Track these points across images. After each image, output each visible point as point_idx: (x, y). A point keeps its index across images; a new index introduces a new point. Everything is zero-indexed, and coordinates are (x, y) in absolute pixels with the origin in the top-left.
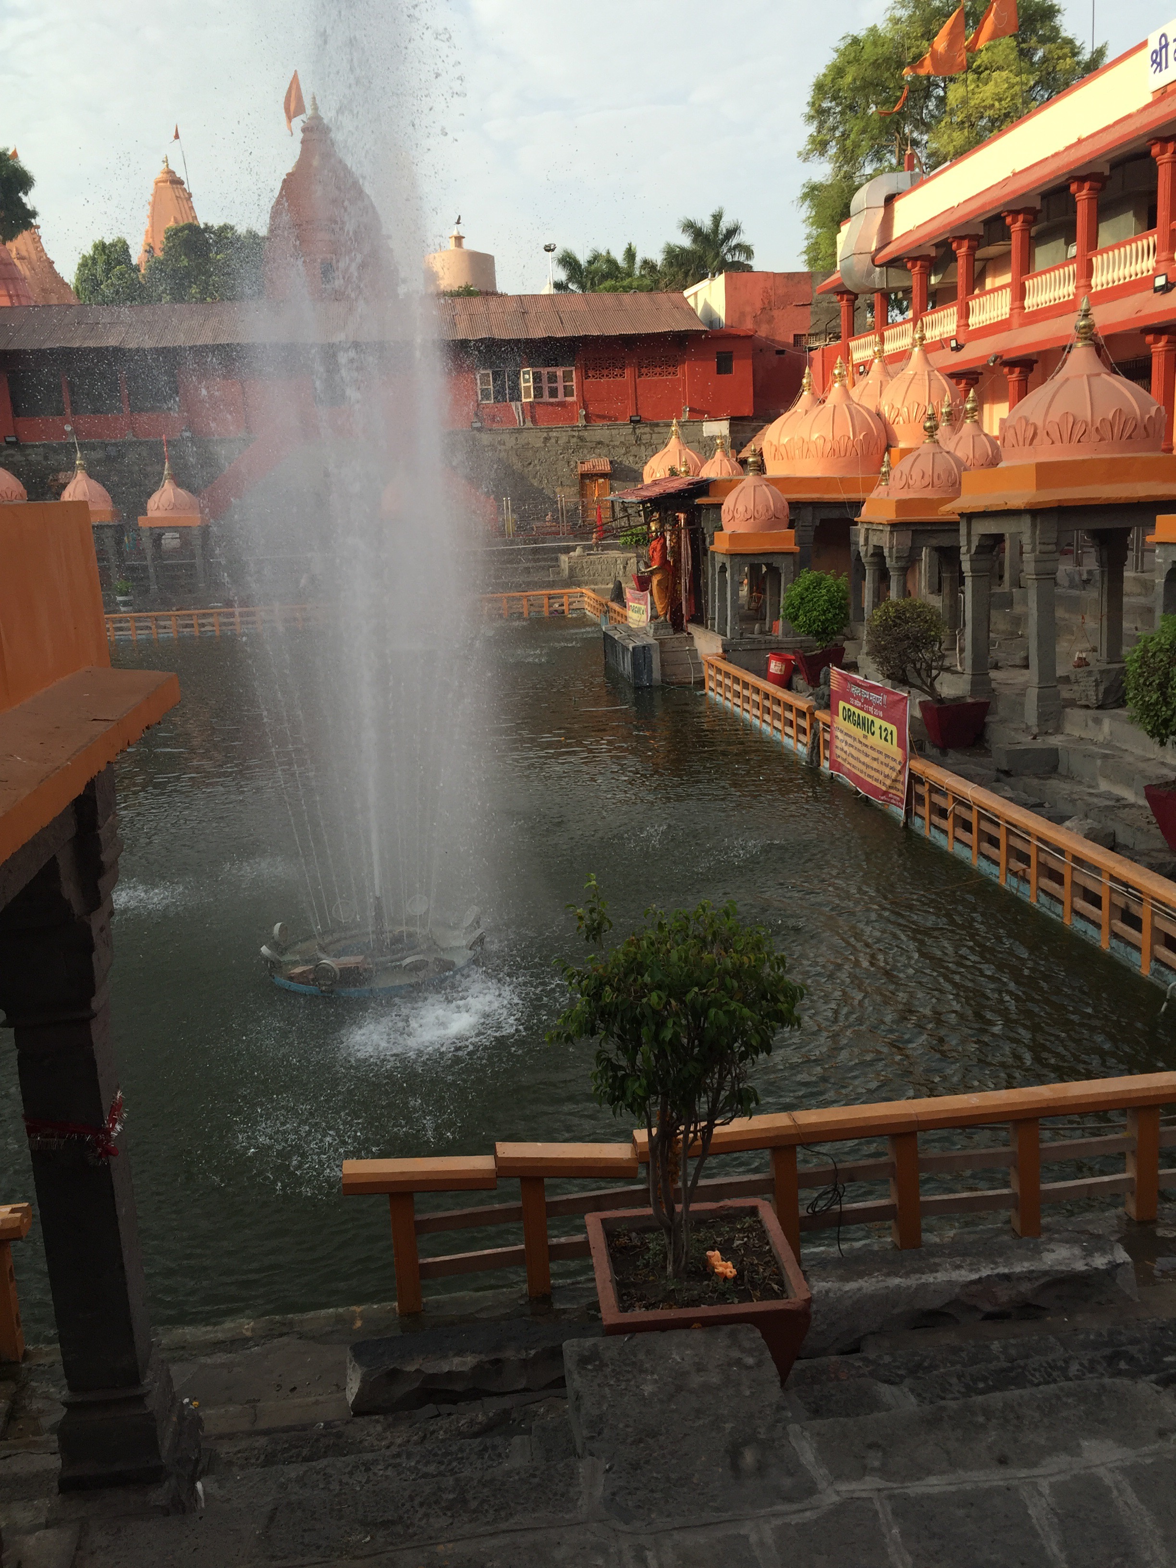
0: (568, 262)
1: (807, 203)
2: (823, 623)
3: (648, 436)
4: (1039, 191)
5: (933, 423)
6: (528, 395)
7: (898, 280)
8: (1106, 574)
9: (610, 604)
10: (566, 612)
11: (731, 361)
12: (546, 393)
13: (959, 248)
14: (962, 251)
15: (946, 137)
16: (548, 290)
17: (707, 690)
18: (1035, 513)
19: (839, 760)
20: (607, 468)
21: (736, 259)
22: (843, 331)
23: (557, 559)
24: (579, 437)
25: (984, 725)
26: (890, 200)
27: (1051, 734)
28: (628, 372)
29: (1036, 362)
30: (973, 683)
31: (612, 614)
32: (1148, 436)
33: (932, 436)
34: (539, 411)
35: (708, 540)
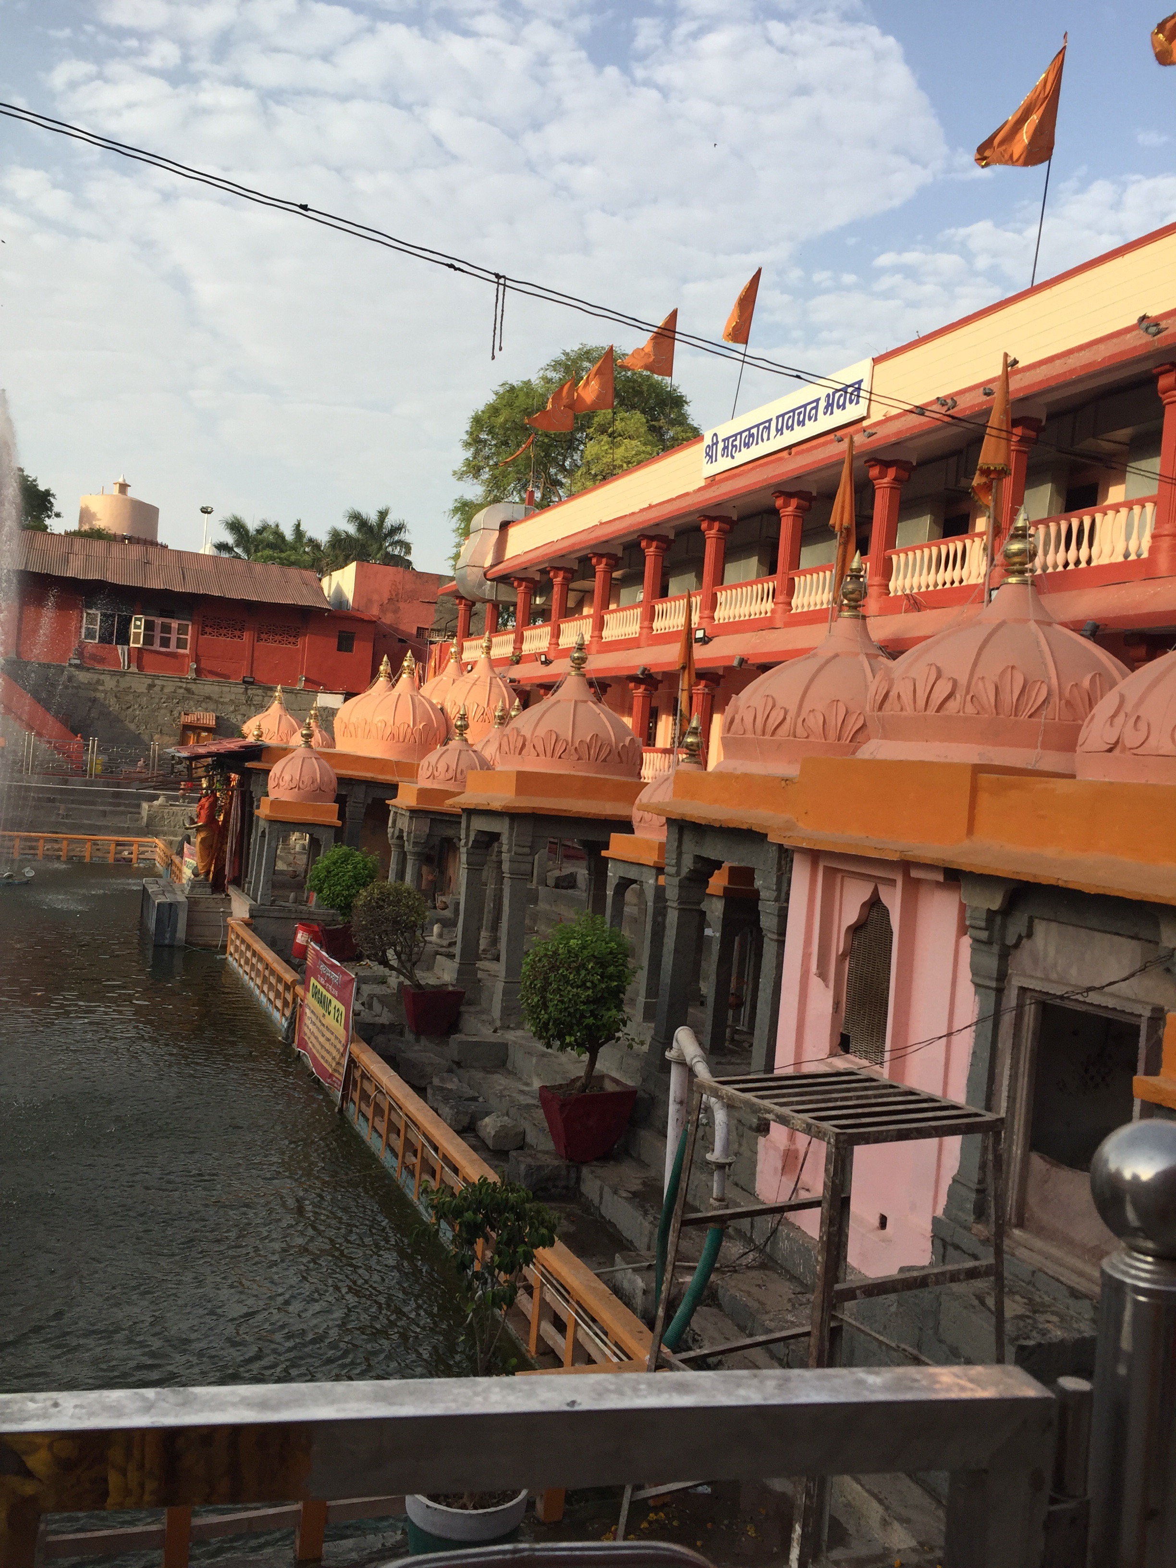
0: (236, 526)
1: (458, 516)
2: (346, 898)
3: (260, 698)
4: (619, 541)
5: (463, 723)
6: (136, 641)
7: (505, 594)
8: (593, 882)
9: (174, 857)
10: (134, 860)
11: (353, 640)
12: (157, 641)
13: (556, 576)
14: (558, 580)
15: (579, 484)
16: (207, 550)
17: (227, 955)
18: (513, 816)
19: (306, 1038)
20: (212, 723)
21: (396, 553)
22: (460, 631)
23: (139, 806)
24: (187, 689)
25: (459, 1015)
26: (505, 526)
27: (513, 1029)
28: (246, 635)
29: (610, 686)
30: (460, 972)
31: (173, 868)
32: (621, 762)
33: (461, 734)
34: (147, 657)
35: (255, 804)
